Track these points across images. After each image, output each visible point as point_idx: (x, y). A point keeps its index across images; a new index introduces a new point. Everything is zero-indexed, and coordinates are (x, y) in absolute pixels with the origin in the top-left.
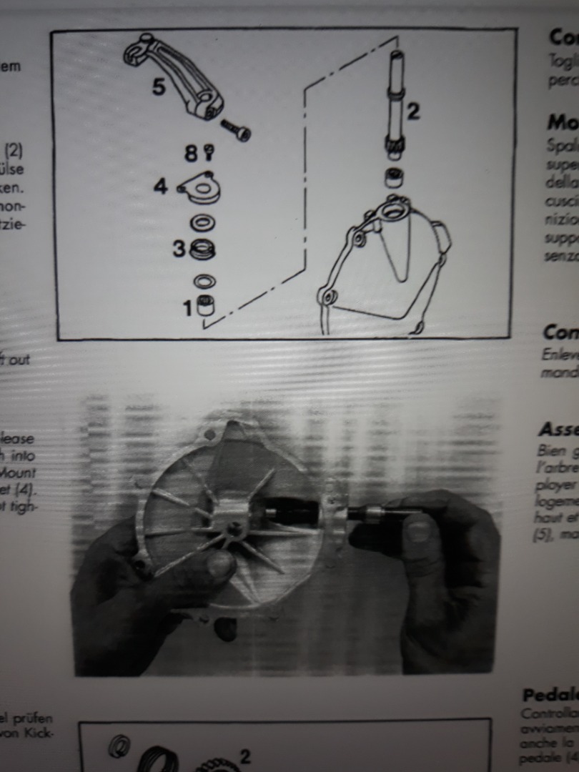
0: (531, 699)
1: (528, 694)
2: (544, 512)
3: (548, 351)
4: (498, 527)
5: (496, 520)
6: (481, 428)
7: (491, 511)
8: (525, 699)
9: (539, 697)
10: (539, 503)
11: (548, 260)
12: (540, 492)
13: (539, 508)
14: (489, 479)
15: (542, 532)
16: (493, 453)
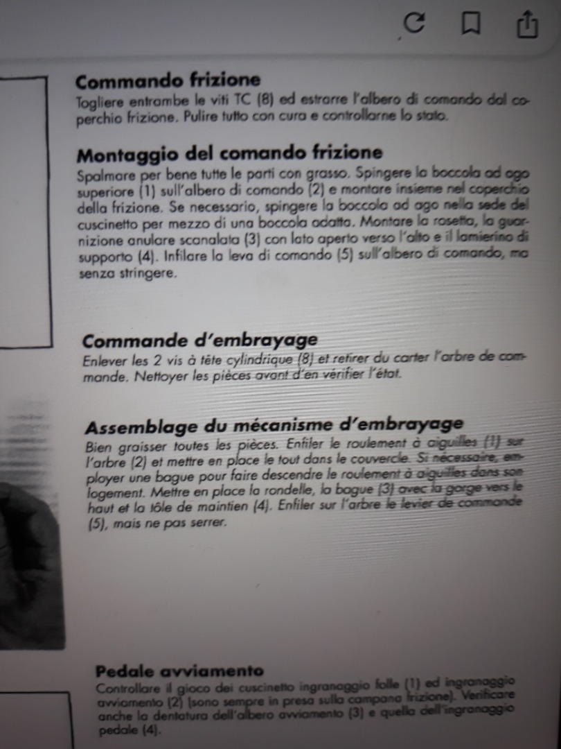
0: (104, 675)
1: (100, 670)
2: (96, 503)
3: (87, 358)
4: (55, 515)
5: (53, 510)
6: (33, 428)
7: (48, 501)
8: (98, 675)
9: (111, 673)
10: (90, 495)
11: (82, 277)
12: (90, 485)
13: (90, 499)
14: (44, 473)
15: (96, 521)
16: (45, 450)
